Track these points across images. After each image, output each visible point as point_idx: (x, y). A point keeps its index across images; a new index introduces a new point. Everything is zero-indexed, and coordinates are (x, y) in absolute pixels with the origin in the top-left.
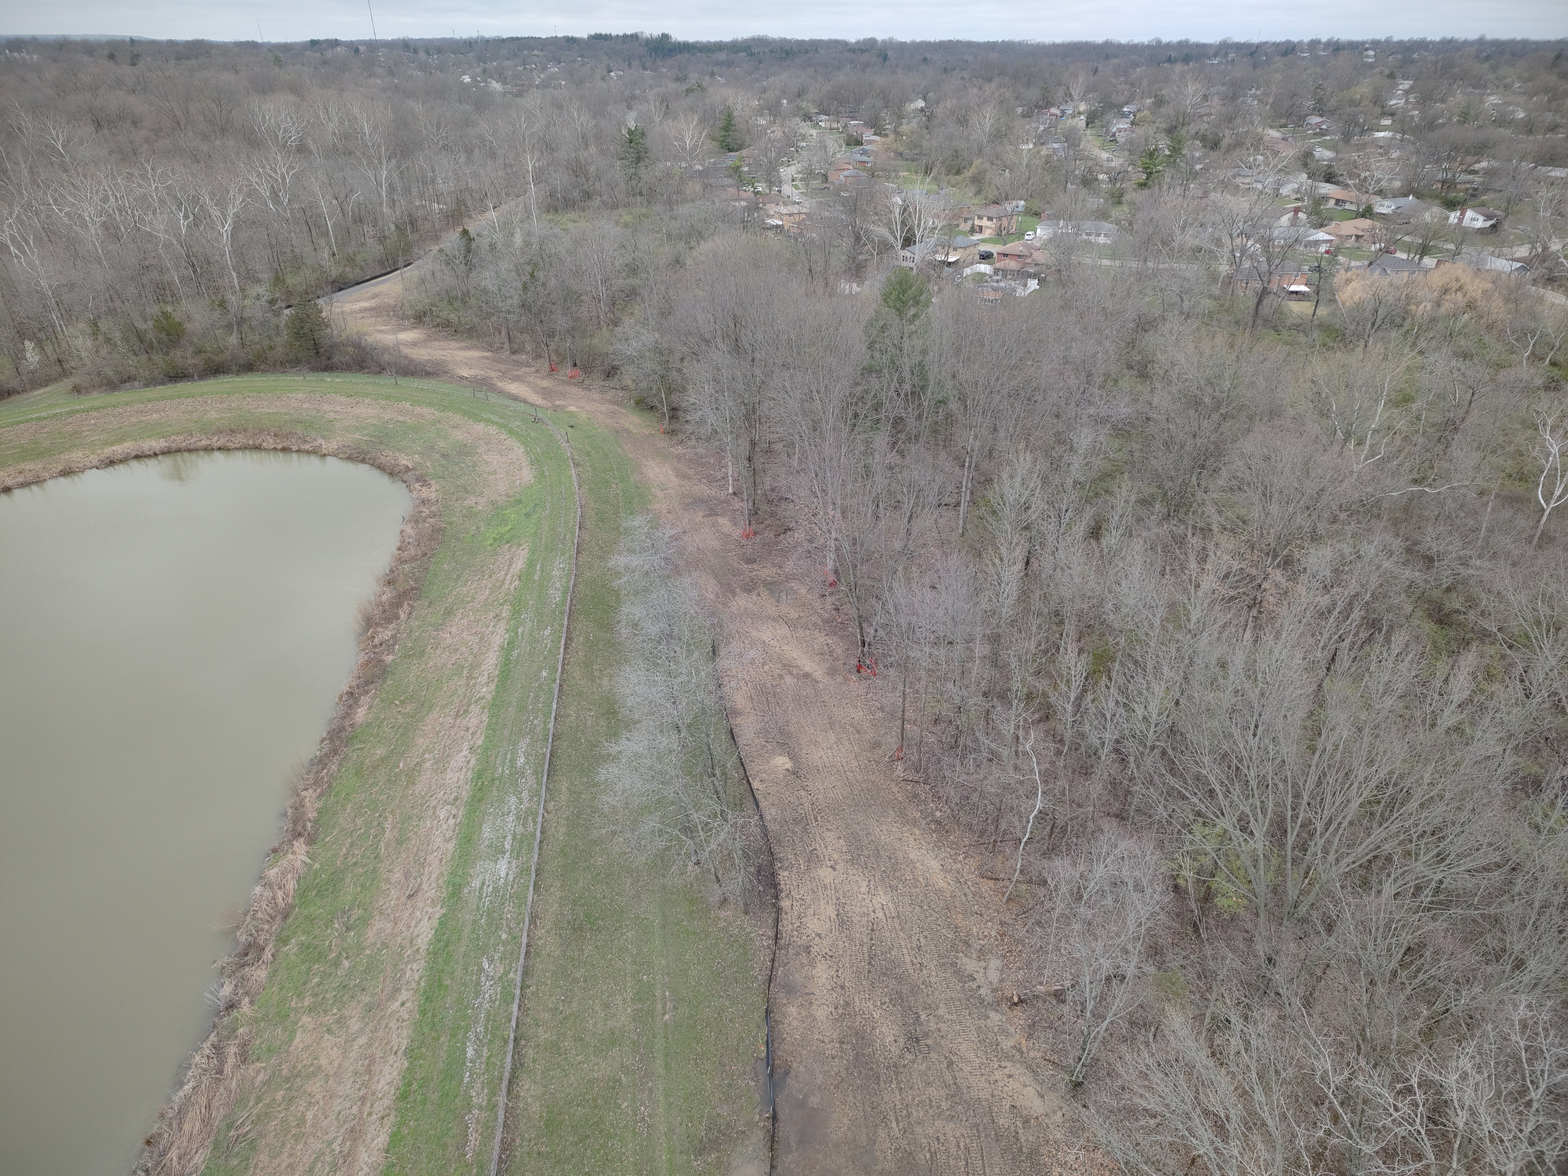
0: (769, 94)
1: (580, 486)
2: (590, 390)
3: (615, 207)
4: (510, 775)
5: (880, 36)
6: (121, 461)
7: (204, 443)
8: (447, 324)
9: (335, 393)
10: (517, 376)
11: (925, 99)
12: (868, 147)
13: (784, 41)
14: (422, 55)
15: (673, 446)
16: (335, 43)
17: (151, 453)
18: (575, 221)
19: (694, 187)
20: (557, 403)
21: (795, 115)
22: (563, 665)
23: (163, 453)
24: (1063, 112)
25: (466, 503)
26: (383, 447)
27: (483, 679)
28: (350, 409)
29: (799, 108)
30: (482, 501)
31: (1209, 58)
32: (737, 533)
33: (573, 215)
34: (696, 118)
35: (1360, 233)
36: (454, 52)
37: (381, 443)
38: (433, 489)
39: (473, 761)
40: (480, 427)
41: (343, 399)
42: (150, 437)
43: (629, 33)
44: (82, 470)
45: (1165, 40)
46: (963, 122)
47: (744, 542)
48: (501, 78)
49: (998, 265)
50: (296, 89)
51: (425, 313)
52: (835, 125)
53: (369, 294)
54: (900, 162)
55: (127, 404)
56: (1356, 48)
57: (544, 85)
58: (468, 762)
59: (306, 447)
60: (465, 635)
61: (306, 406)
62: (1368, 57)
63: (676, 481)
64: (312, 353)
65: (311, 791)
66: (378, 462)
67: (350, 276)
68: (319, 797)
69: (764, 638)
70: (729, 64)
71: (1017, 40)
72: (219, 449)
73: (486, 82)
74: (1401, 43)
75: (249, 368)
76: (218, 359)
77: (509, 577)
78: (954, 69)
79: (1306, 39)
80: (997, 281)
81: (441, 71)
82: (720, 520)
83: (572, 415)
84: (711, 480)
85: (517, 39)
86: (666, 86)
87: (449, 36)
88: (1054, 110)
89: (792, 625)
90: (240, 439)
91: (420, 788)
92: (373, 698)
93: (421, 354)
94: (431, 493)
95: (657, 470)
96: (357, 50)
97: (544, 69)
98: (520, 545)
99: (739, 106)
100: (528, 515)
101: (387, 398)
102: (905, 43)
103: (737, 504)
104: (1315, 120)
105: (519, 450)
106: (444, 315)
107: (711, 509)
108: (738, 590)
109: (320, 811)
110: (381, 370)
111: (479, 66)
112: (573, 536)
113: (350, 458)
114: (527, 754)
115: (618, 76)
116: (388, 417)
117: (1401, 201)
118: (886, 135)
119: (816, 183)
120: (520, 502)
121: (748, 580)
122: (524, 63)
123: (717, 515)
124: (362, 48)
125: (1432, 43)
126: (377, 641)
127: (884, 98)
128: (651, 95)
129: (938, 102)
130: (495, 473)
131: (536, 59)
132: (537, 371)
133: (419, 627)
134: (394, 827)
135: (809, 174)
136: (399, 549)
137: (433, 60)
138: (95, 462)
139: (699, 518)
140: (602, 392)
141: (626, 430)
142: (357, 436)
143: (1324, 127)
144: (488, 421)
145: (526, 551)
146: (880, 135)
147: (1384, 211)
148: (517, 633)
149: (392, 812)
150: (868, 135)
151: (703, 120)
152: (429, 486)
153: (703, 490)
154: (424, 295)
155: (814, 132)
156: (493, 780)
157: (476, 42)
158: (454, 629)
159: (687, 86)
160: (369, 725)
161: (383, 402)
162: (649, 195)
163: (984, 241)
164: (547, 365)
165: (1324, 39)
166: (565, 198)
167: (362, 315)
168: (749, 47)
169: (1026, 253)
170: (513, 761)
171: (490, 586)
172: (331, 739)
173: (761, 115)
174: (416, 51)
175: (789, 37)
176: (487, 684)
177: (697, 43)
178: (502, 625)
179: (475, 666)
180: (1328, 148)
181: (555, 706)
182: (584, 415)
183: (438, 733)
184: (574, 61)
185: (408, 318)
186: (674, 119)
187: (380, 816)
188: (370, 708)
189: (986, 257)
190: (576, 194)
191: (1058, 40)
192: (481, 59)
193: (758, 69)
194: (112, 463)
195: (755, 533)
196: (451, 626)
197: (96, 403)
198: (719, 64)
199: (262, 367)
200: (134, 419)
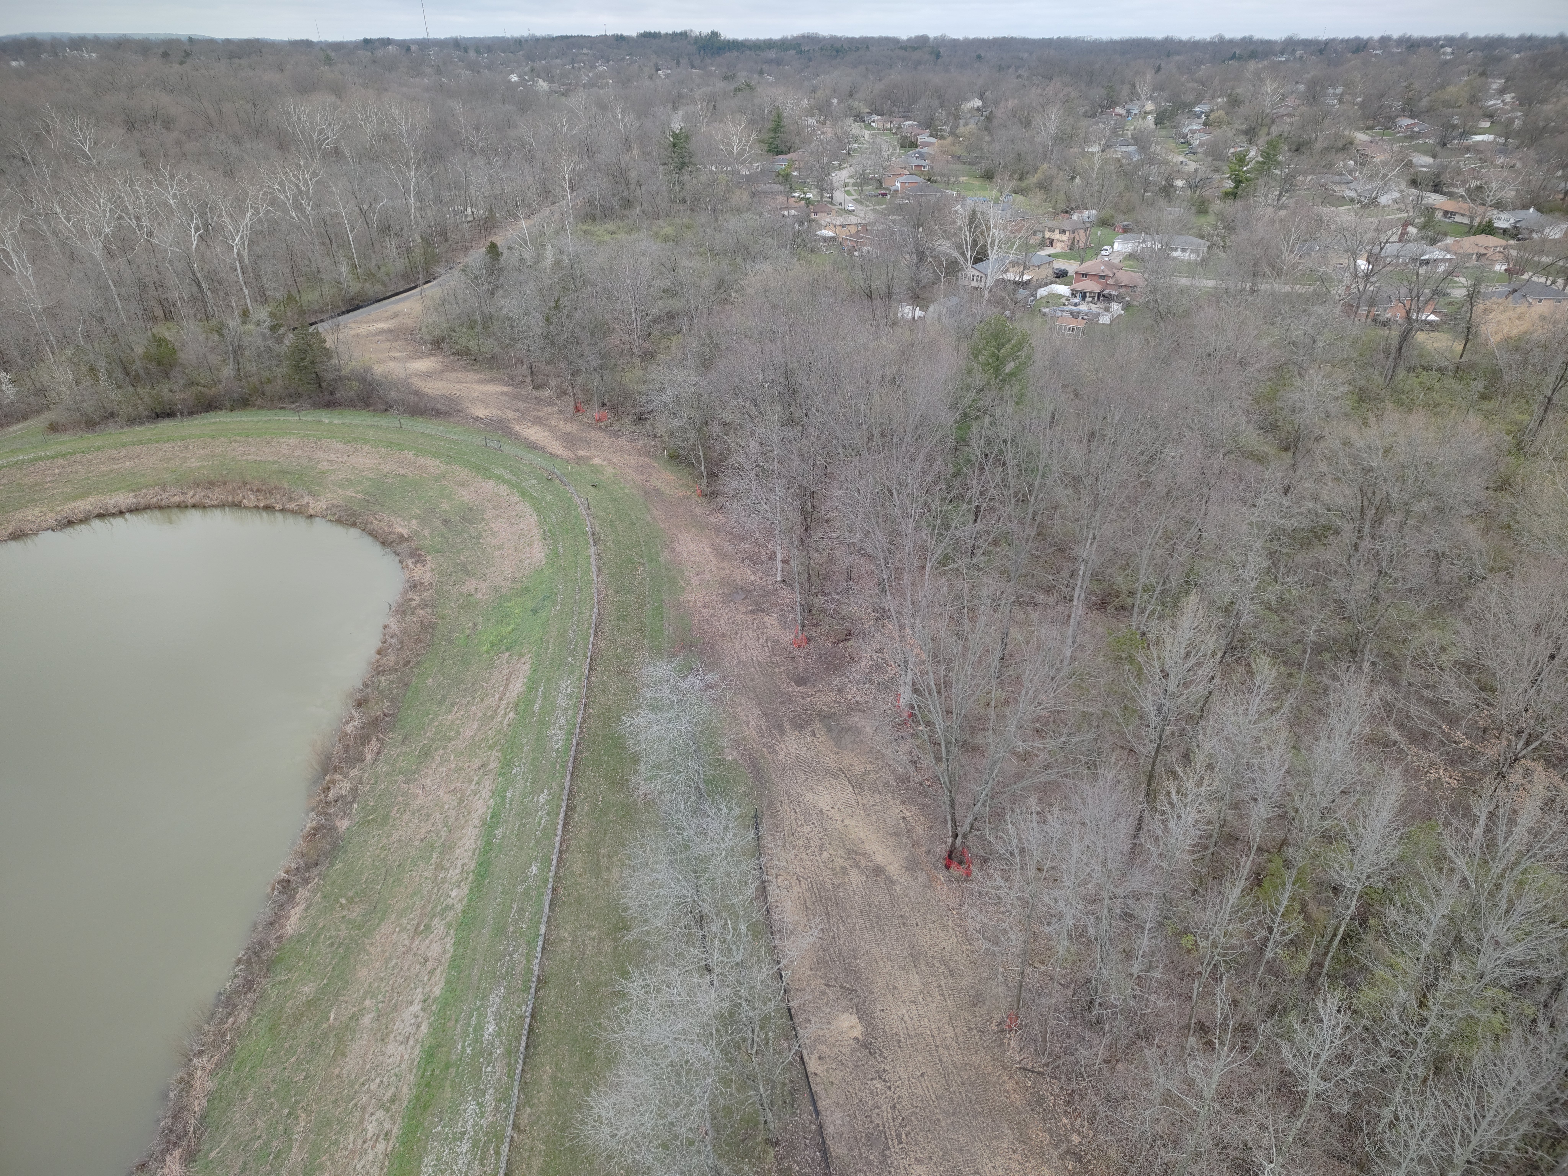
0: (820, 94)
1: (599, 570)
2: (618, 437)
3: (656, 216)
4: (472, 1057)
5: (932, 34)
6: (81, 521)
7: (176, 499)
8: (465, 352)
9: (332, 438)
10: (538, 417)
11: (981, 98)
12: (925, 150)
13: (834, 40)
14: (472, 54)
15: (711, 513)
16: (387, 42)
17: (116, 510)
18: (613, 233)
19: (741, 197)
20: (581, 453)
21: (846, 116)
22: (560, 852)
23: (131, 511)
24: (1128, 111)
25: (464, 589)
26: (377, 508)
27: (454, 874)
28: (346, 458)
29: (851, 108)
30: (484, 585)
31: (1276, 55)
32: (787, 637)
33: (611, 226)
34: (744, 120)
35: (1483, 251)
36: (504, 51)
37: (376, 503)
38: (428, 567)
39: (424, 1028)
40: (489, 486)
41: (339, 446)
42: (119, 489)
43: (678, 31)
44: (36, 533)
45: (1228, 36)
46: (1027, 123)
47: (795, 652)
48: (549, 77)
49: (1076, 286)
50: (338, 90)
51: (443, 339)
52: (888, 126)
53: (389, 314)
54: (960, 167)
55: (98, 449)
56: (1431, 44)
57: (592, 84)
58: (419, 1026)
59: (291, 505)
60: (441, 793)
61: (297, 453)
62: (1444, 54)
63: (714, 562)
64: (313, 387)
65: (205, 1058)
66: (369, 527)
67: (370, 293)
68: (213, 1073)
69: (821, 804)
70: (778, 62)
71: (1073, 36)
72: (194, 506)
73: (533, 80)
74: (1476, 40)
75: (243, 403)
76: (213, 392)
77: (503, 704)
78: (1008, 67)
79: (1377, 36)
80: (1076, 305)
81: (490, 69)
82: (766, 618)
83: (596, 469)
84: (756, 560)
85: (567, 37)
86: (714, 85)
87: (500, 35)
88: (1119, 110)
89: (857, 783)
90: (218, 494)
91: (350, 1065)
92: (314, 892)
93: (436, 388)
94: (424, 574)
95: (692, 546)
96: (408, 49)
97: (593, 67)
98: (522, 655)
99: (789, 106)
100: (535, 611)
101: (388, 445)
102: (958, 40)
103: (785, 595)
104: (1405, 122)
105: (531, 518)
106: (463, 341)
107: (756, 602)
108: (787, 726)
109: (212, 1097)
110: (387, 408)
111: (527, 64)
112: (586, 645)
113: (339, 521)
114: (499, 1017)
115: (668, 76)
116: (387, 469)
117: (1522, 215)
118: (942, 138)
119: (869, 189)
120: (526, 590)
121: (799, 710)
122: (573, 62)
123: (762, 611)
124: (413, 47)
125: (1511, 40)
126: (331, 795)
127: (939, 97)
128: (698, 94)
129: (996, 103)
130: (501, 547)
131: (585, 58)
132: (561, 412)
133: (388, 774)
134: (305, 1140)
135: (862, 181)
136: (379, 653)
137: (483, 58)
138: (52, 523)
139: (740, 617)
140: (633, 440)
141: (658, 491)
142: (350, 493)
143: (1417, 129)
144: (499, 478)
145: (528, 666)
146: (936, 136)
147: (1504, 225)
148: (504, 798)
149: (307, 1110)
150: (924, 137)
151: (752, 122)
152: (424, 563)
153: (745, 575)
154: (443, 319)
155: (866, 133)
156: (447, 1066)
157: (526, 41)
158: (428, 782)
159: (736, 85)
160: (300, 938)
161: (384, 451)
162: (694, 204)
163: (1056, 256)
164: (572, 404)
165: (1396, 35)
166: (603, 206)
167: (377, 338)
168: (799, 45)
169: (1109, 274)
170: (479, 1029)
171: (479, 715)
172: (249, 963)
173: (812, 115)
174: (466, 50)
175: (839, 35)
176: (458, 884)
177: (747, 40)
178: (488, 782)
179: (448, 847)
180: (1425, 153)
181: (543, 929)
182: (610, 470)
183: (387, 961)
184: (623, 59)
185: (425, 343)
186: (721, 121)
187: (290, 1114)
188: (308, 908)
189: (1061, 275)
190: (615, 202)
191: (1116, 37)
192: (530, 58)
193: (808, 67)
194: (70, 523)
195: (809, 640)
196: (427, 775)
197: (64, 449)
198: (769, 62)
199: (258, 402)
200: (103, 468)
